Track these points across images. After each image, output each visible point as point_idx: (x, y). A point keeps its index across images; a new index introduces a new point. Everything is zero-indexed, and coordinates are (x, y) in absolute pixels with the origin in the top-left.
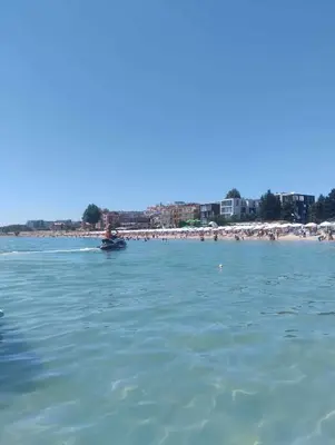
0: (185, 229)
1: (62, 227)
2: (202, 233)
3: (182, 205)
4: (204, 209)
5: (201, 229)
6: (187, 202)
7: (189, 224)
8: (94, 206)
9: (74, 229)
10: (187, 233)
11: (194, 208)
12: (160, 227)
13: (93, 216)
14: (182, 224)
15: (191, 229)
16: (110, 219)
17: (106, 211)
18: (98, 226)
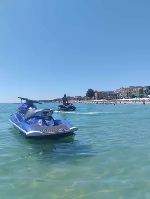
0: (134, 99)
1: (77, 99)
2: (144, 101)
3: (133, 87)
4: (144, 89)
5: (143, 99)
6: (135, 86)
7: (136, 96)
8: (91, 89)
9: (83, 100)
10: (135, 101)
11: (139, 89)
12: (122, 98)
13: (91, 94)
14: (133, 96)
15: (137, 99)
16: (98, 95)
17: (96, 91)
18: (93, 98)
